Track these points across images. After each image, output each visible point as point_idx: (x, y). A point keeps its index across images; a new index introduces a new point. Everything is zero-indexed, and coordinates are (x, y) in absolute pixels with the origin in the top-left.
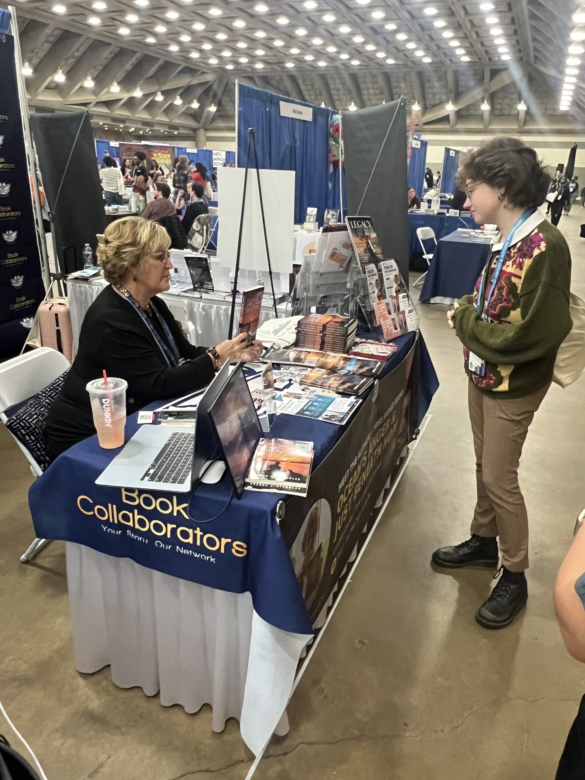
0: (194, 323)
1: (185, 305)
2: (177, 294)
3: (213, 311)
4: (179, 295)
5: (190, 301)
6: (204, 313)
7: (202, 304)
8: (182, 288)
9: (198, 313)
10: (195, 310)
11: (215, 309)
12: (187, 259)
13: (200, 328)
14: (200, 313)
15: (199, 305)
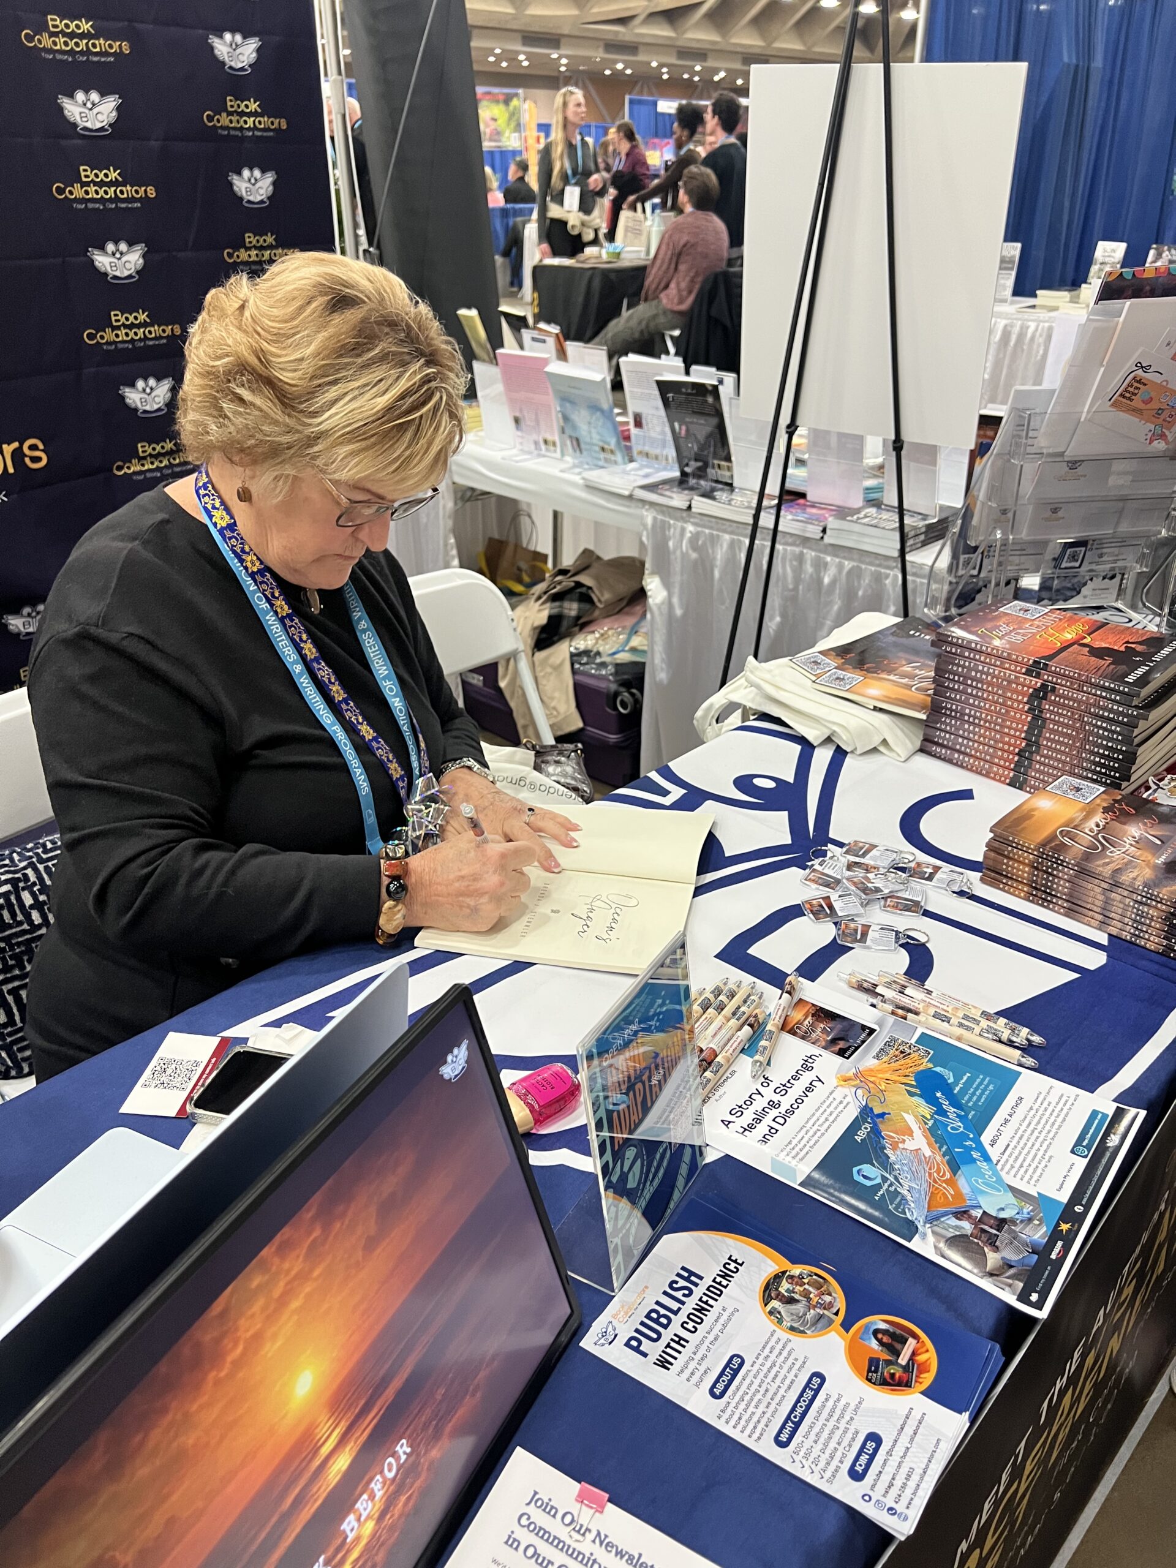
0: (667, 584)
1: (645, 526)
2: (627, 493)
3: (720, 554)
4: (630, 497)
5: (660, 517)
6: (694, 555)
7: (690, 528)
8: (646, 476)
9: (678, 553)
10: (671, 544)
11: (725, 546)
12: (664, 387)
13: (681, 599)
14: (684, 556)
15: (683, 530)
